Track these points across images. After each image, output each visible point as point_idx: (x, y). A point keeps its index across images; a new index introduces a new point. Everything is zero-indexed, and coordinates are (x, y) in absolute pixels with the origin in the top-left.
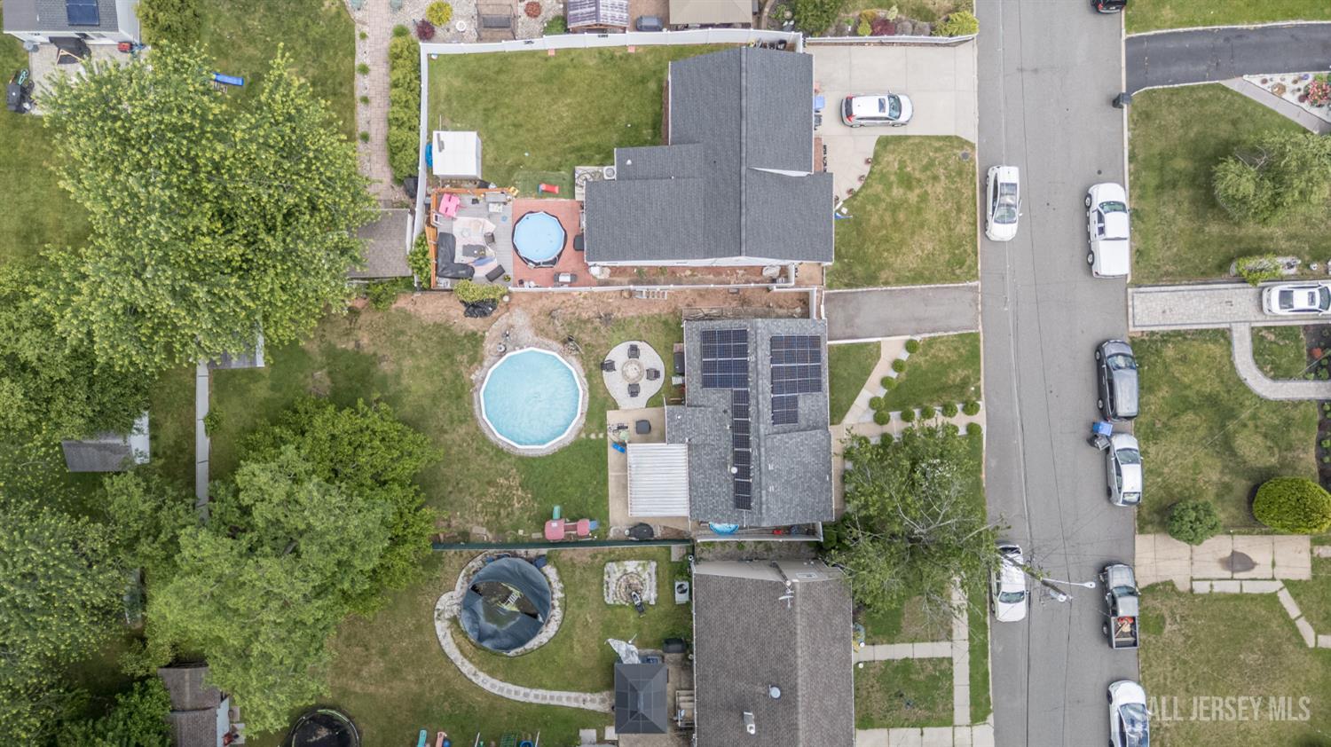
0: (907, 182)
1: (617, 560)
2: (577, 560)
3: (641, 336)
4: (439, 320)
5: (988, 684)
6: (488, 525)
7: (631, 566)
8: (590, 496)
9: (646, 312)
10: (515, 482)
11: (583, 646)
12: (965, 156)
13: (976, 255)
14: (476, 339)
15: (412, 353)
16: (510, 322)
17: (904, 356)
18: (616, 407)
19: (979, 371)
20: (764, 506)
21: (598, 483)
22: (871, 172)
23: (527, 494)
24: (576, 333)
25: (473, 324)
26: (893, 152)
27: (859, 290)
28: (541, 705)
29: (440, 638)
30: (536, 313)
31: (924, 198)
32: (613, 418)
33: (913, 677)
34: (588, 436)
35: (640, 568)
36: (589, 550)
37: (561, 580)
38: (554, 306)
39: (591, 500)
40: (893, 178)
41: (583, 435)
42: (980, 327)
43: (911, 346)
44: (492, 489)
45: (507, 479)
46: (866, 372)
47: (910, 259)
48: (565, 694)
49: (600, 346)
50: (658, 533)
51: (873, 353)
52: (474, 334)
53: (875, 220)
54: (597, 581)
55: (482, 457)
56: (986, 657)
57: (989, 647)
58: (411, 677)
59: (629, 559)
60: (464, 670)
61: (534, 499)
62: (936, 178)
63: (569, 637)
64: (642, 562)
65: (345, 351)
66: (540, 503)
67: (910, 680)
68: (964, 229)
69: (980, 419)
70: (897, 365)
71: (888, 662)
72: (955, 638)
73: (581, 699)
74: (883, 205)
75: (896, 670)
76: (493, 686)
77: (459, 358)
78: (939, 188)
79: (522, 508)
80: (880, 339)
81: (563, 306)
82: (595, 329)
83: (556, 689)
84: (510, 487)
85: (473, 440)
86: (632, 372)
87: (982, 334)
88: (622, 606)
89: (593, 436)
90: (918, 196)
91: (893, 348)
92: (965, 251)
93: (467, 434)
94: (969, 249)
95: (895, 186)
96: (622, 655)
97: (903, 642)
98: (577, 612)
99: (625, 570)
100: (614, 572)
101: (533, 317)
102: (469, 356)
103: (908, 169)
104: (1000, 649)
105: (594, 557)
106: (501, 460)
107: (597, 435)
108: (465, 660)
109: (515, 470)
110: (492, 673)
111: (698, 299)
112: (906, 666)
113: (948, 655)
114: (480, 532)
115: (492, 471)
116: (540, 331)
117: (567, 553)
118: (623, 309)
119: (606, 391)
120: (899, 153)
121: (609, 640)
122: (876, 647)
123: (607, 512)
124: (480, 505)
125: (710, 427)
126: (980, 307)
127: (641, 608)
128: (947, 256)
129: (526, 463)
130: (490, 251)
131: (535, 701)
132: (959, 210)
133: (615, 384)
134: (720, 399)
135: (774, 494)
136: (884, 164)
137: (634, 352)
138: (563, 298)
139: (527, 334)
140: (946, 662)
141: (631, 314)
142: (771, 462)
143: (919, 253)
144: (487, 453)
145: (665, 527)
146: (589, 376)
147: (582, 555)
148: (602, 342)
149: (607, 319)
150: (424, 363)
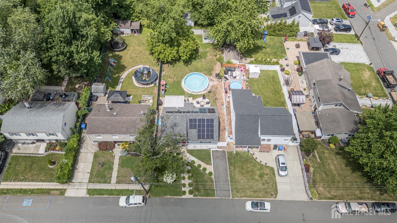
0: (261, 176)
1: (153, 99)
2: (154, 90)
3: (212, 105)
4: (215, 69)
7: (151, 101)
8: (170, 93)
11: (132, 91)
12: (272, 195)
13: (240, 197)
15: (207, 64)
16: (215, 81)
17: (207, 172)
19: (203, 196)
22: (263, 165)
23: (172, 82)
24: (212, 93)
26: (270, 171)
27: (227, 160)
28: (118, 83)
29: (138, 66)
32: (191, 99)
34: (186, 94)
36: (157, 93)
38: (219, 89)
40: (262, 171)
42: (217, 198)
43: (210, 174)
46: (202, 160)
49: (209, 97)
50: (160, 107)
52: (212, 75)
53: (248, 165)
55: (181, 74)
56: (108, 195)
64: (152, 104)
65: (207, 54)
67: (106, 169)
69: (187, 196)
70: (205, 169)
71: (113, 163)
72: (117, 185)
74: (253, 168)
75: (110, 166)
76: (125, 74)
80: (212, 165)
84: (174, 79)
86: (202, 103)
87: (214, 198)
88: (141, 99)
90: (257, 179)
92: (241, 193)
93: (187, 72)
97: (119, 168)
98: (141, 90)
100: (150, 98)
101: (216, 85)
102: (206, 73)
106: (180, 78)
108: (132, 70)
109: (178, 80)
114: (163, 73)
115: (178, 76)
118: (219, 103)
119: (197, 98)
120: (270, 174)
121: (132, 96)
124: (170, 73)
126: (223, 198)
127: (140, 102)
130: (232, 77)
133: (200, 99)
136: (266, 169)
137: (208, 103)
138: (221, 91)
139: (211, 84)
140: (110, 181)
146: (201, 95)
149: (216, 99)
150: (205, 66)
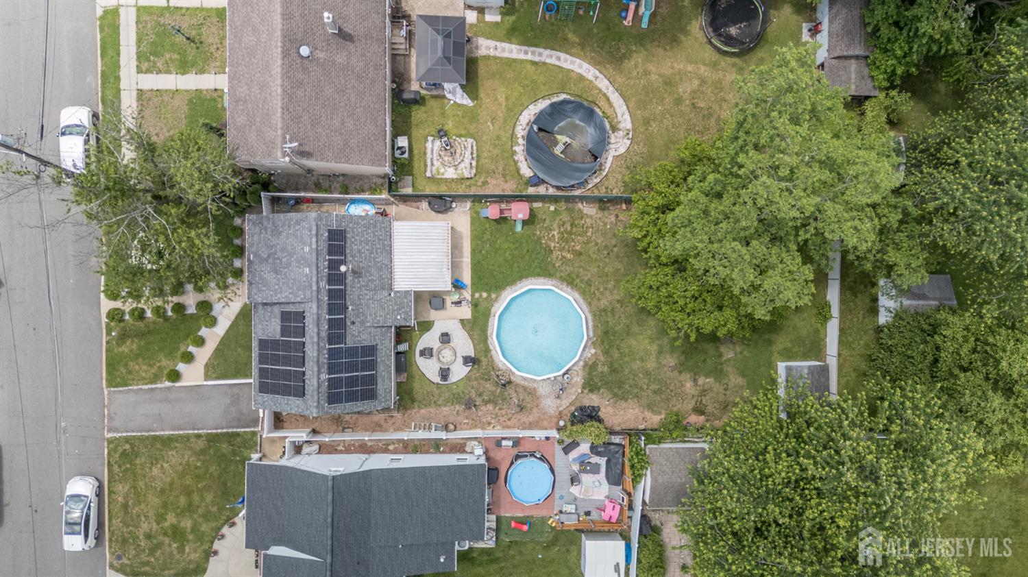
0: (177, 534)
1: (463, 179)
2: (501, 181)
3: (438, 388)
4: (623, 404)
5: (101, 46)
6: (582, 216)
7: (450, 173)
8: (488, 240)
9: (432, 410)
10: (556, 253)
11: (496, 99)
12: (119, 558)
13: (109, 462)
14: (590, 385)
15: (647, 373)
16: (558, 401)
17: (181, 367)
18: (462, 321)
19: (107, 350)
20: (314, 232)
21: (481, 252)
22: (212, 543)
23: (546, 243)
24: (498, 391)
25: (593, 400)
26: (190, 561)
27: (224, 431)
28: (536, 46)
29: (627, 113)
30: (535, 410)
31: (160, 518)
32: (466, 312)
33: (176, 56)
34: (489, 296)
35: (442, 171)
36: (489, 191)
37: (516, 162)
38: (518, 416)
39: (487, 236)
40: (191, 537)
41: (493, 296)
42: (106, 392)
43: (175, 376)
44: (578, 248)
45: (564, 257)
46: (218, 352)
47: (174, 458)
48: (514, 56)
49: (476, 379)
50: (425, 205)
51: (212, 370)
52: (591, 391)
53: (209, 497)
54: (483, 161)
55: (586, 278)
56: (103, 72)
57: (100, 82)
58: (654, 77)
59: (453, 180)
60: (606, 82)
61: (539, 238)
62: (148, 536)
63: (510, 110)
64: (439, 177)
65: (707, 376)
66: (535, 234)
67: (180, 54)
68: (120, 488)
69: (107, 305)
70: (189, 358)
71: (202, 71)
72: (134, 94)
73: (499, 50)
74: (200, 511)
75: (194, 64)
76: (580, 67)
77: (606, 369)
78: (145, 527)
79: (551, 230)
80: (205, 383)
81: (510, 416)
82: (480, 395)
83: (522, 61)
84: (562, 249)
85: (594, 294)
86: (447, 355)
87: (104, 386)
88: (460, 136)
89: (485, 295)
90: (165, 519)
91: (193, 374)
92: (120, 467)
93: (599, 299)
94: (116, 468)
95: (189, 530)
96: (459, 91)
97: (187, 91)
98: (501, 132)
99: (456, 169)
100: (466, 170)
101: (537, 406)
102: (596, 370)
103: (175, 545)
104: (88, 79)
105: (485, 183)
106: (569, 275)
107: (481, 296)
108: (605, 91)
109: (557, 265)
110: (581, 78)
111: (382, 422)
112: (184, 67)
113: (141, 76)
114: (590, 210)
115: (577, 265)
116: (531, 392)
117: (509, 188)
118: (455, 413)
119: (471, 337)
120: (183, 561)
121: (472, 104)
122: (213, 87)
123: (472, 224)
124: (589, 234)
125: (368, 308)
126: (106, 412)
127: (441, 133)
128: (138, 462)
129: (545, 271)
130: (576, 468)
131: (541, 50)
132: (125, 506)
133: (463, 344)
134: (357, 336)
135: (304, 244)
136: (199, 551)
137: (445, 374)
138: (509, 423)
139: (543, 390)
140: (144, 69)
141: (447, 409)
142: (307, 275)
143: (165, 465)
144: (582, 281)
145: (418, 208)
146: (487, 351)
147: (497, 186)
148: (475, 383)
149: (470, 404)
150: (637, 365)
